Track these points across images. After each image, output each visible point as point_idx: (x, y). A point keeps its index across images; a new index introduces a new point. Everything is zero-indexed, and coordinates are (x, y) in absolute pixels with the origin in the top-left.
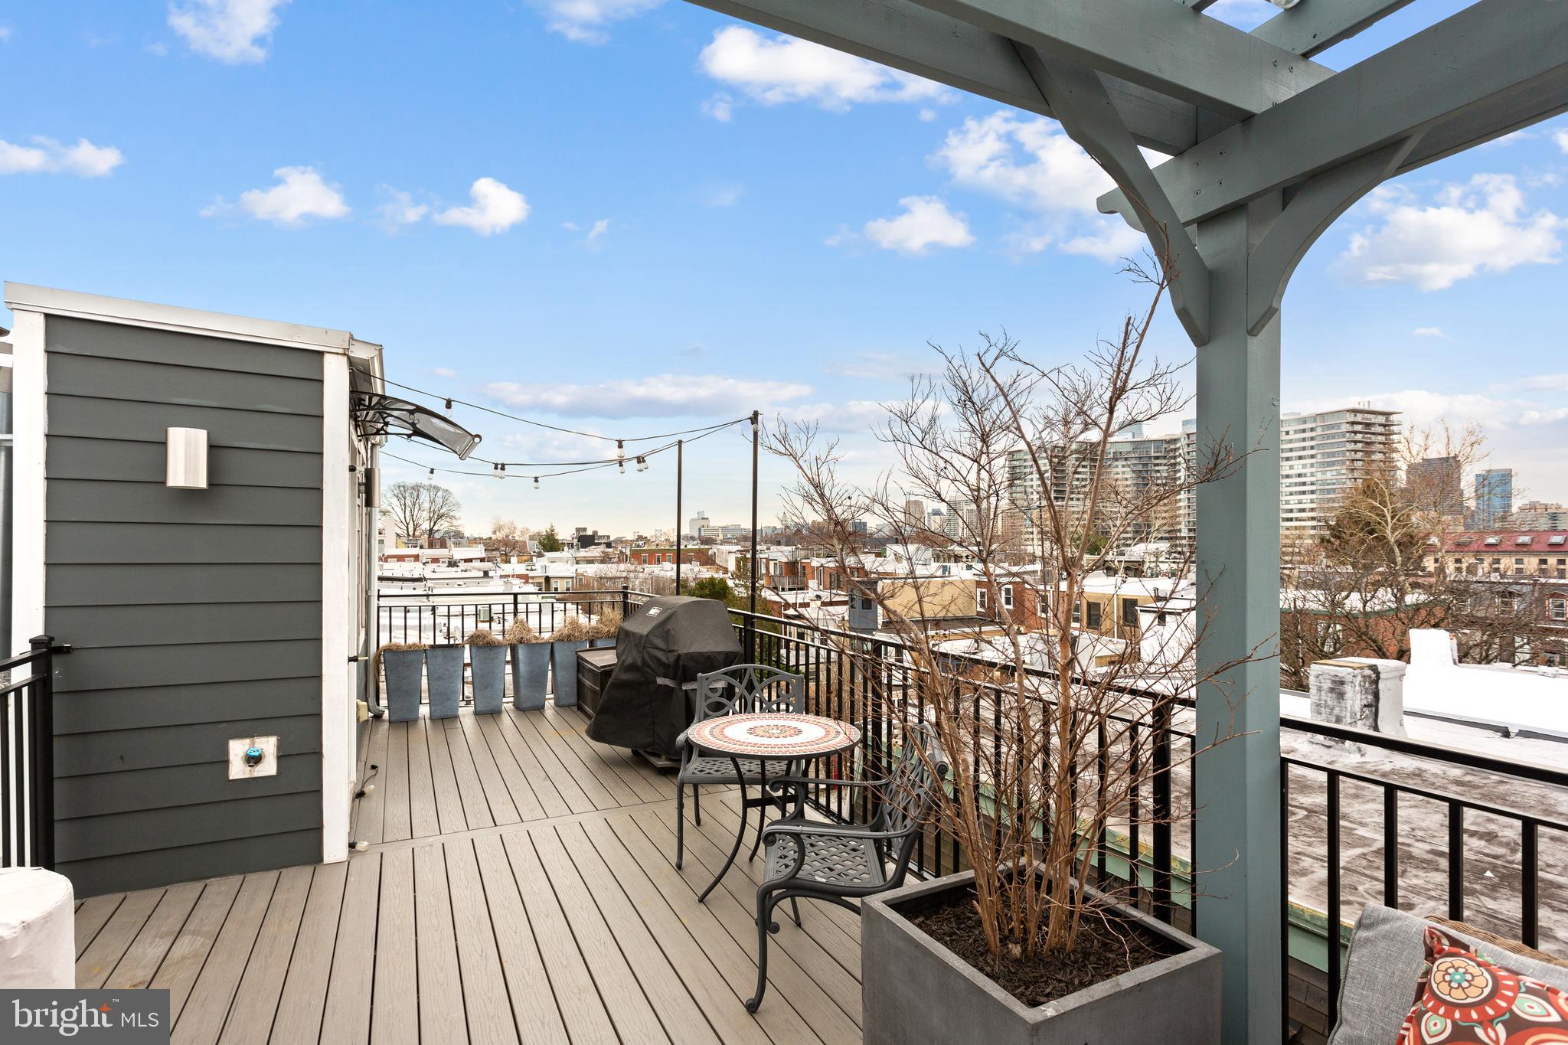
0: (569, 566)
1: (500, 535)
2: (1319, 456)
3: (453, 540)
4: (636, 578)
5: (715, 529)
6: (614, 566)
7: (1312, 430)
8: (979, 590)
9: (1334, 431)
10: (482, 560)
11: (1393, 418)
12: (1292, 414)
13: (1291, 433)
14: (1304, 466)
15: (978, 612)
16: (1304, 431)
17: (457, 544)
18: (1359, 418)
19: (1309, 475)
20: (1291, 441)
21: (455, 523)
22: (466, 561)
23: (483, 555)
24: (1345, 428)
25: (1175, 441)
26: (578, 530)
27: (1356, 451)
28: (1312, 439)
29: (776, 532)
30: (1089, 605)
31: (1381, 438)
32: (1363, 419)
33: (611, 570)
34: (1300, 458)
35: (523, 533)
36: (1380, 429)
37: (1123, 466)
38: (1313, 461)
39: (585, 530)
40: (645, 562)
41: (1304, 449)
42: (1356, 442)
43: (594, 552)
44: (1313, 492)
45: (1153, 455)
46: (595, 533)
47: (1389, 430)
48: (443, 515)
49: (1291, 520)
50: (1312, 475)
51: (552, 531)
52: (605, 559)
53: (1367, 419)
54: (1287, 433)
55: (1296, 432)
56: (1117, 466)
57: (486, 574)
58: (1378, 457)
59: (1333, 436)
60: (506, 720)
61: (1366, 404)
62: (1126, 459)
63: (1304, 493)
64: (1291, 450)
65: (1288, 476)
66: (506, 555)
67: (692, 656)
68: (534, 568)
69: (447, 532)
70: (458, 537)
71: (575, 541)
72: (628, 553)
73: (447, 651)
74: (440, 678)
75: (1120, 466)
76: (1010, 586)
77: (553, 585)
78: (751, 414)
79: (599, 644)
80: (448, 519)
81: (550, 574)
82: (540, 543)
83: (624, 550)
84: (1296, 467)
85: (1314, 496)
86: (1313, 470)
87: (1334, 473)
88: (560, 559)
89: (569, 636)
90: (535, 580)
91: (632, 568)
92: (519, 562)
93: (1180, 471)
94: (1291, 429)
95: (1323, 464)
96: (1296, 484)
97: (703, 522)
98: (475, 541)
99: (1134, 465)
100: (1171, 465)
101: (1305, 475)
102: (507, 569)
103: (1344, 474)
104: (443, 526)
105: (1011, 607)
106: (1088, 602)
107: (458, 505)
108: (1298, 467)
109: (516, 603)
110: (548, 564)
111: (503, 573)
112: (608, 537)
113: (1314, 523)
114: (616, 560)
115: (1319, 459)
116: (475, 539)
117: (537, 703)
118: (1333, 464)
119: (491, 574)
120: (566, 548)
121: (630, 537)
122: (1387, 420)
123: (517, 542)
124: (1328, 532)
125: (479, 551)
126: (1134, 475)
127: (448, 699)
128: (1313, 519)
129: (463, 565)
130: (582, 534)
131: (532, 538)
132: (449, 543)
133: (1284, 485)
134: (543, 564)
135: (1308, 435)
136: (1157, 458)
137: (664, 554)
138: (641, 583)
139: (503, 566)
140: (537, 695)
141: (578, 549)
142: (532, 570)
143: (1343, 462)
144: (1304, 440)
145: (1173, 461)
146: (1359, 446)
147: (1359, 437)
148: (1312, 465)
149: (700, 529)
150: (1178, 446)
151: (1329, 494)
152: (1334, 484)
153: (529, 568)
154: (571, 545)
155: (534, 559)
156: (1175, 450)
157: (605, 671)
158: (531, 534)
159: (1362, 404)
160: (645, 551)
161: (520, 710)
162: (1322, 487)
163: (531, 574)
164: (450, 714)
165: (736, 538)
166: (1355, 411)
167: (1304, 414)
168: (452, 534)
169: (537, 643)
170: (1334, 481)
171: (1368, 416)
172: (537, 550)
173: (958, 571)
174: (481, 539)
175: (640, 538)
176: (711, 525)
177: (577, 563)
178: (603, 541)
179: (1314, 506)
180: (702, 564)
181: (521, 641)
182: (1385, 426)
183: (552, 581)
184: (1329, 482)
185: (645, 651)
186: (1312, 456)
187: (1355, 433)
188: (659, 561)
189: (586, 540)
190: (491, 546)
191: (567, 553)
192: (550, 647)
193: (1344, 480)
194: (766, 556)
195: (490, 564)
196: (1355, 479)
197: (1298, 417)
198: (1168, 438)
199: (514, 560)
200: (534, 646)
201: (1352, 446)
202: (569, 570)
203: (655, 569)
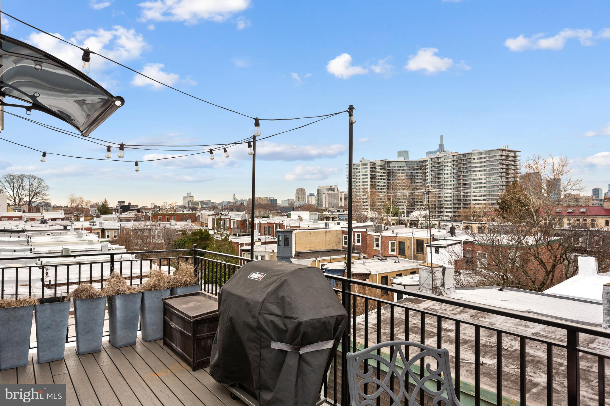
0: (116, 223)
1: (74, 205)
2: (487, 170)
3: (44, 207)
4: (156, 229)
5: (197, 202)
6: (143, 222)
7: (484, 158)
8: (344, 235)
9: (493, 159)
10: (62, 219)
11: (518, 154)
12: (476, 150)
13: (476, 159)
14: (481, 175)
15: (343, 247)
16: (481, 158)
17: (47, 210)
18: (504, 153)
19: (483, 179)
20: (475, 163)
21: (45, 197)
22: (52, 220)
23: (63, 216)
24: (498, 157)
25: (425, 161)
26: (120, 202)
27: (502, 169)
28: (485, 162)
29: (230, 204)
30: (400, 243)
31: (513, 163)
32: (505, 153)
33: (141, 225)
34: (480, 171)
35: (87, 204)
36: (512, 159)
37: (402, 173)
38: (485, 172)
39: (124, 202)
40: (160, 220)
41: (481, 167)
42: (502, 164)
43: (131, 214)
44: (485, 187)
45: (415, 168)
46: (130, 204)
47: (516, 159)
48: (38, 193)
49: (476, 200)
50: (485, 179)
51: (106, 202)
52: (137, 219)
53: (507, 154)
54: (474, 159)
55: (478, 159)
56: (399, 173)
57: (65, 227)
58: (512, 171)
59: (493, 161)
60: (104, 358)
61: (507, 147)
62: (403, 170)
63: (481, 187)
64: (476, 167)
65: (474, 180)
66: (77, 216)
67: (310, 323)
68: (94, 224)
69: (40, 203)
70: (47, 206)
71: (119, 208)
72: (150, 215)
73: (55, 305)
74: (48, 328)
75: (400, 173)
76: (360, 233)
77: (106, 234)
78: (347, 108)
79: (179, 292)
80: (41, 196)
81: (105, 227)
82: (98, 209)
83: (148, 214)
84: (478, 175)
85: (485, 189)
86: (485, 177)
87: (494, 178)
88: (111, 219)
89: (155, 286)
90: (96, 231)
91: (153, 224)
92: (85, 220)
93: (427, 176)
94: (476, 157)
95: (489, 174)
96: (478, 183)
97: (190, 199)
98: (57, 208)
99: (407, 172)
100: (424, 173)
101: (482, 179)
102: (78, 224)
103: (498, 179)
104: (37, 199)
105: (360, 244)
106: (399, 242)
107: (47, 187)
108: (479, 175)
109: (112, 261)
110: (103, 222)
111: (76, 227)
112: (137, 206)
113: (485, 202)
114: (143, 219)
115: (487, 172)
116: (58, 207)
117: (130, 341)
118: (493, 174)
119: (68, 227)
120: (114, 213)
121: (150, 206)
122: (515, 154)
123: (84, 209)
124: (498, 206)
125: (60, 214)
126: (407, 178)
127: (55, 345)
128: (485, 200)
129: (50, 222)
130: (122, 204)
131: (92, 206)
132: (42, 209)
133: (473, 184)
134: (100, 221)
135: (483, 160)
136: (417, 169)
137: (171, 216)
138: (159, 232)
139: (75, 223)
140: (130, 335)
141: (121, 213)
142: (93, 225)
143: (497, 173)
144: (481, 162)
145: (424, 171)
146: (504, 166)
147: (504, 162)
148: (485, 175)
149: (188, 202)
150: (427, 164)
151: (492, 188)
152: (494, 183)
153: (92, 224)
154: (117, 211)
155: (95, 219)
156: (425, 166)
157: (197, 320)
158: (92, 204)
159: (505, 147)
160: (160, 214)
161: (116, 348)
162: (489, 185)
163: (93, 227)
164: (56, 357)
165: (209, 207)
166: (502, 150)
167: (481, 150)
168: (43, 204)
169: (131, 294)
170: (494, 182)
171: (507, 152)
172: (96, 214)
173: (333, 226)
174: (61, 207)
175: (156, 207)
176: (195, 200)
177: (121, 221)
178: (135, 209)
179: (485, 194)
180: (192, 222)
181: (118, 293)
182: (514, 157)
183: (106, 231)
184: (492, 182)
185: (260, 317)
186: (485, 170)
187: (502, 160)
188: (168, 220)
189: (125, 208)
190: (67, 210)
191: (114, 215)
192: (141, 296)
193: (498, 182)
194: (229, 217)
195: (68, 222)
196: (503, 181)
197: (478, 152)
198: (422, 160)
199: (82, 219)
200: (128, 296)
201: (501, 166)
202: (117, 225)
203: (166, 224)
